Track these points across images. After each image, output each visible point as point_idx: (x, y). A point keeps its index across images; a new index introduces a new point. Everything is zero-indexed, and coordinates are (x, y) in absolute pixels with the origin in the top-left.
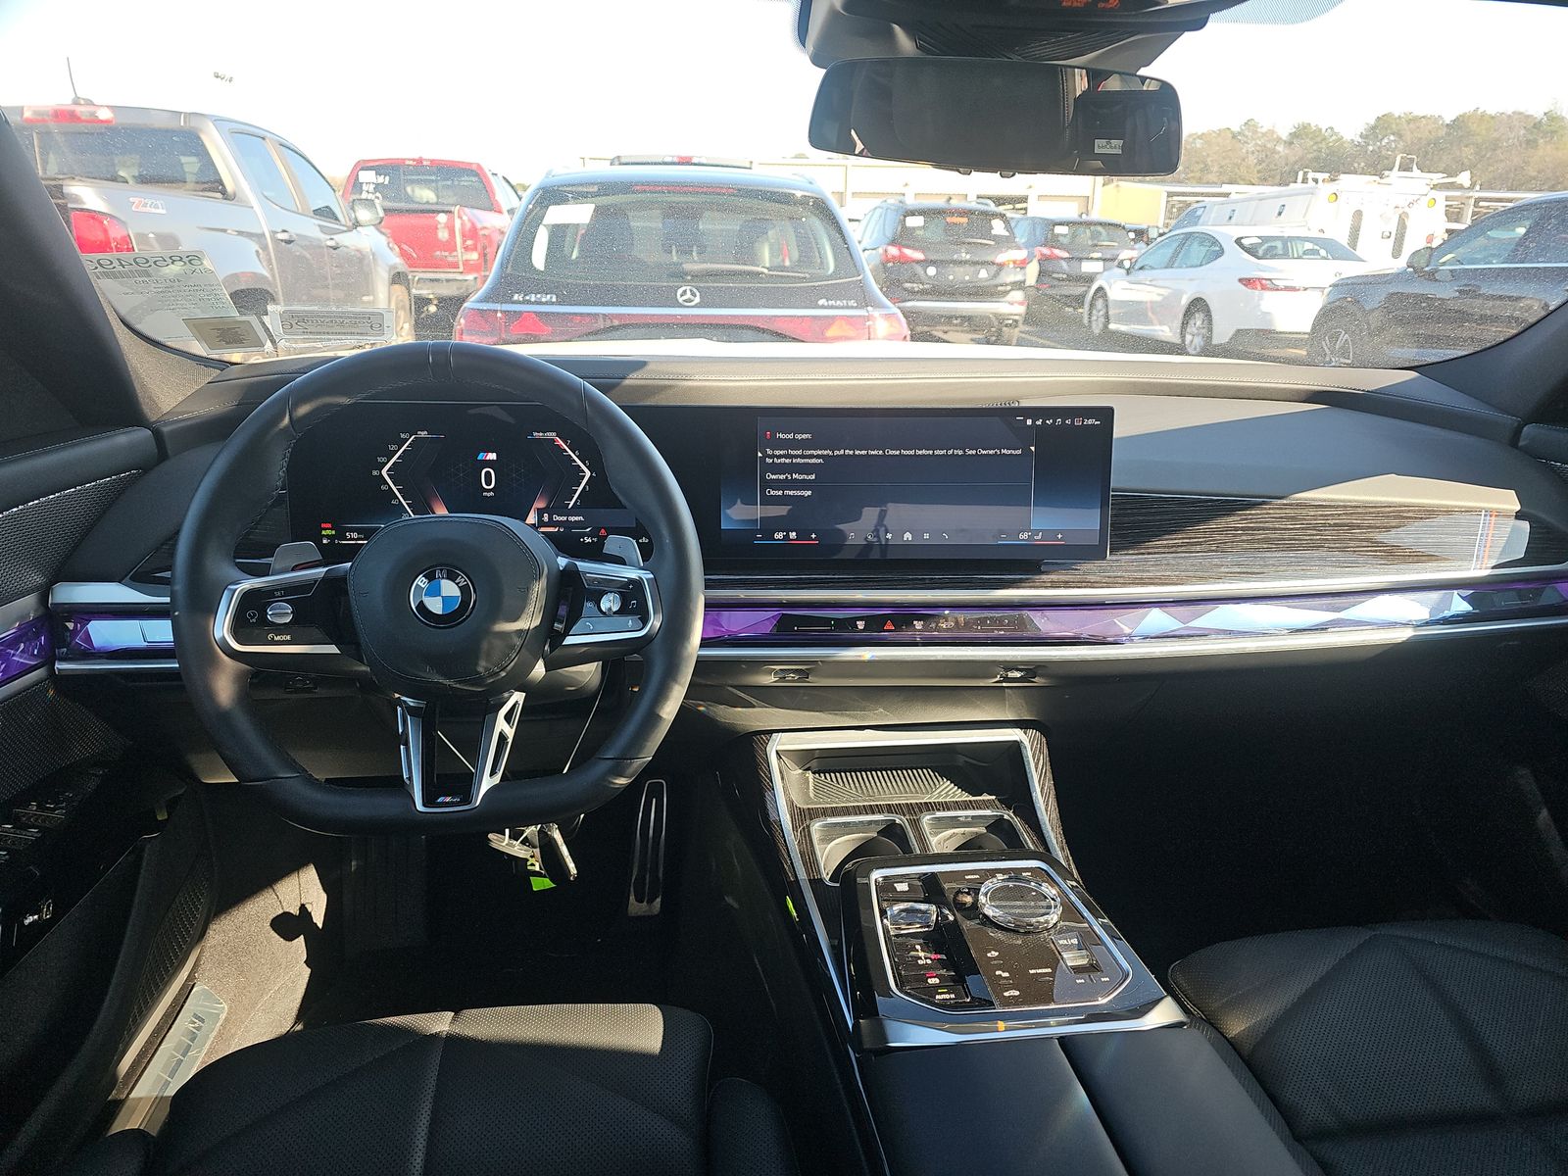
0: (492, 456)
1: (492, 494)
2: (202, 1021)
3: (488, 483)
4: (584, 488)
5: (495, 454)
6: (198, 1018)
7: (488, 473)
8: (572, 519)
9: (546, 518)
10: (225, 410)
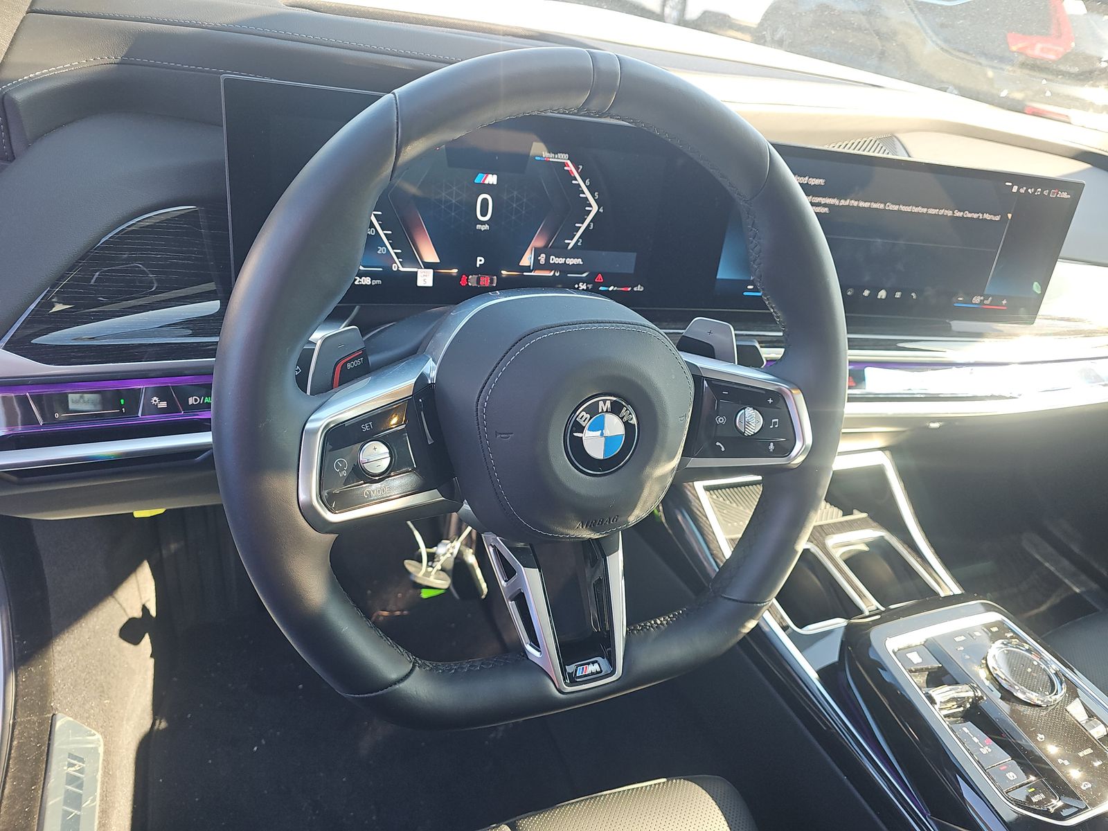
0: (492, 179)
1: (486, 227)
2: (81, 760)
3: (484, 214)
4: (589, 225)
5: (495, 176)
6: (75, 758)
7: (485, 201)
8: (570, 261)
9: (542, 258)
10: (99, 68)
